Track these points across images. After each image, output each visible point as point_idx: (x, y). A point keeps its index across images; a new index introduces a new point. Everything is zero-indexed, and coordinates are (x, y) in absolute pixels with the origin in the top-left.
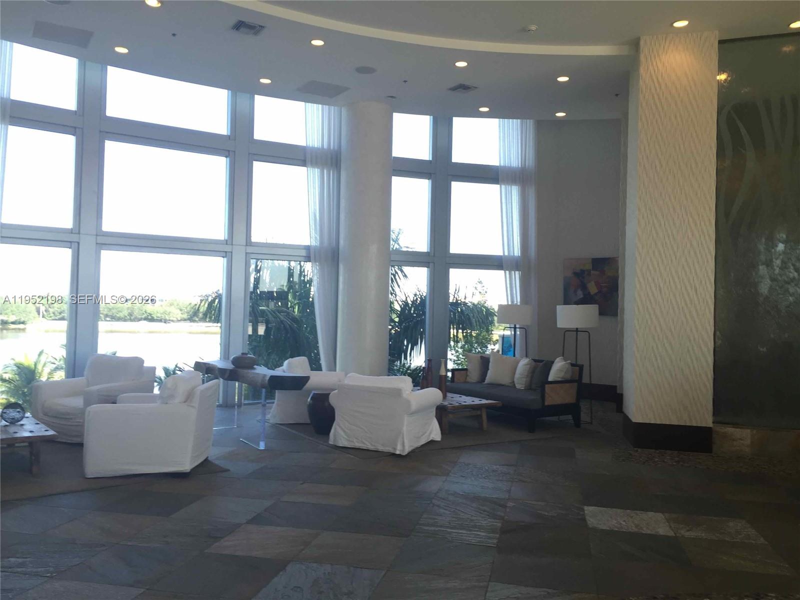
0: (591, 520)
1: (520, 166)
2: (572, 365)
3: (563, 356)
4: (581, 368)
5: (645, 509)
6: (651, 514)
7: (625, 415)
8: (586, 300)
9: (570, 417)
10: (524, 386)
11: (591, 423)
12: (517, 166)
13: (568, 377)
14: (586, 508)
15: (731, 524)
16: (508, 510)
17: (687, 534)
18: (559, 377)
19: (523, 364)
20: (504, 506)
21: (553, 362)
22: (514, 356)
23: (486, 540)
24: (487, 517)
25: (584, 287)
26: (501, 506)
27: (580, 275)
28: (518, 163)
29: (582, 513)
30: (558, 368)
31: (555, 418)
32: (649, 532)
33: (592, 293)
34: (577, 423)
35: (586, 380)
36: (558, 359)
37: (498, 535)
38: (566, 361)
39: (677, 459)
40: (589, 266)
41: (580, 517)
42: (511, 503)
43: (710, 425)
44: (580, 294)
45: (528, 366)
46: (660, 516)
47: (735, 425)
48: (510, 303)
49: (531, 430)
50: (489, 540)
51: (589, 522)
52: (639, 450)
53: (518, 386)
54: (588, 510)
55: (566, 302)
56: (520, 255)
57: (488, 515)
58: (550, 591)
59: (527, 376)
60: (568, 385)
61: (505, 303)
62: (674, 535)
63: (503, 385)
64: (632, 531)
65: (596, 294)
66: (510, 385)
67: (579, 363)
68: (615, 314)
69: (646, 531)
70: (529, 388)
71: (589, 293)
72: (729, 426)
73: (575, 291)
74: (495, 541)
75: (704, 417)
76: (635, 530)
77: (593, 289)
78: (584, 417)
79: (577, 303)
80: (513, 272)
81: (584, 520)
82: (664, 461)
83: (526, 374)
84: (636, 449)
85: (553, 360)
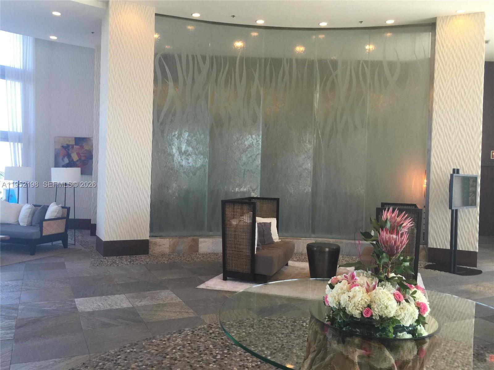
0: (80, 307)
1: (22, 69)
2: (62, 207)
3: (56, 202)
4: (69, 209)
5: (113, 294)
6: (117, 296)
7: (98, 237)
8: (71, 164)
9: (61, 242)
10: (26, 224)
11: (75, 244)
12: (19, 68)
13: (60, 215)
14: (76, 300)
15: (163, 294)
16: (20, 311)
17: (139, 304)
18: (53, 216)
19: (26, 209)
20: (17, 309)
21: (48, 207)
22: (18, 203)
23: (5, 335)
24: (4, 319)
25: (69, 156)
26: (13, 310)
27: (66, 148)
28: (21, 67)
29: (73, 304)
30: (53, 210)
31: (50, 244)
32: (117, 307)
33: (75, 160)
34: (65, 245)
35: (71, 217)
36: (52, 204)
37: (14, 331)
38: (58, 205)
39: (129, 260)
40: (73, 143)
41: (73, 307)
42: (22, 306)
43: (148, 238)
44: (66, 161)
45: (30, 210)
46: (122, 296)
47: (161, 237)
48: (14, 166)
49: (32, 254)
50: (7, 336)
51: (78, 308)
52: (107, 258)
53: (21, 224)
54: (78, 301)
55: (57, 165)
56: (21, 132)
57: (5, 318)
58: (57, 360)
59: (29, 216)
60: (59, 221)
61: (10, 165)
62: (132, 306)
63: (10, 224)
64: (107, 309)
65: (77, 161)
66: (16, 223)
67: (67, 206)
68: (91, 174)
69: (115, 307)
70: (31, 224)
71: (73, 160)
72: (158, 238)
73: (63, 159)
74: (12, 335)
75: (144, 234)
76: (109, 308)
77: (75, 157)
78: (70, 241)
79: (63, 166)
80: (16, 143)
81: (76, 308)
82: (122, 263)
83: (28, 215)
84: (104, 257)
85: (48, 205)
